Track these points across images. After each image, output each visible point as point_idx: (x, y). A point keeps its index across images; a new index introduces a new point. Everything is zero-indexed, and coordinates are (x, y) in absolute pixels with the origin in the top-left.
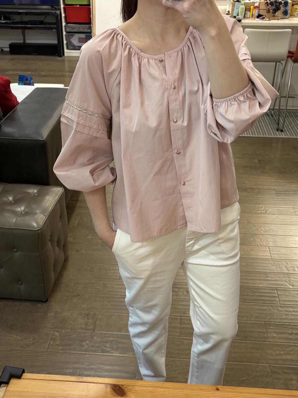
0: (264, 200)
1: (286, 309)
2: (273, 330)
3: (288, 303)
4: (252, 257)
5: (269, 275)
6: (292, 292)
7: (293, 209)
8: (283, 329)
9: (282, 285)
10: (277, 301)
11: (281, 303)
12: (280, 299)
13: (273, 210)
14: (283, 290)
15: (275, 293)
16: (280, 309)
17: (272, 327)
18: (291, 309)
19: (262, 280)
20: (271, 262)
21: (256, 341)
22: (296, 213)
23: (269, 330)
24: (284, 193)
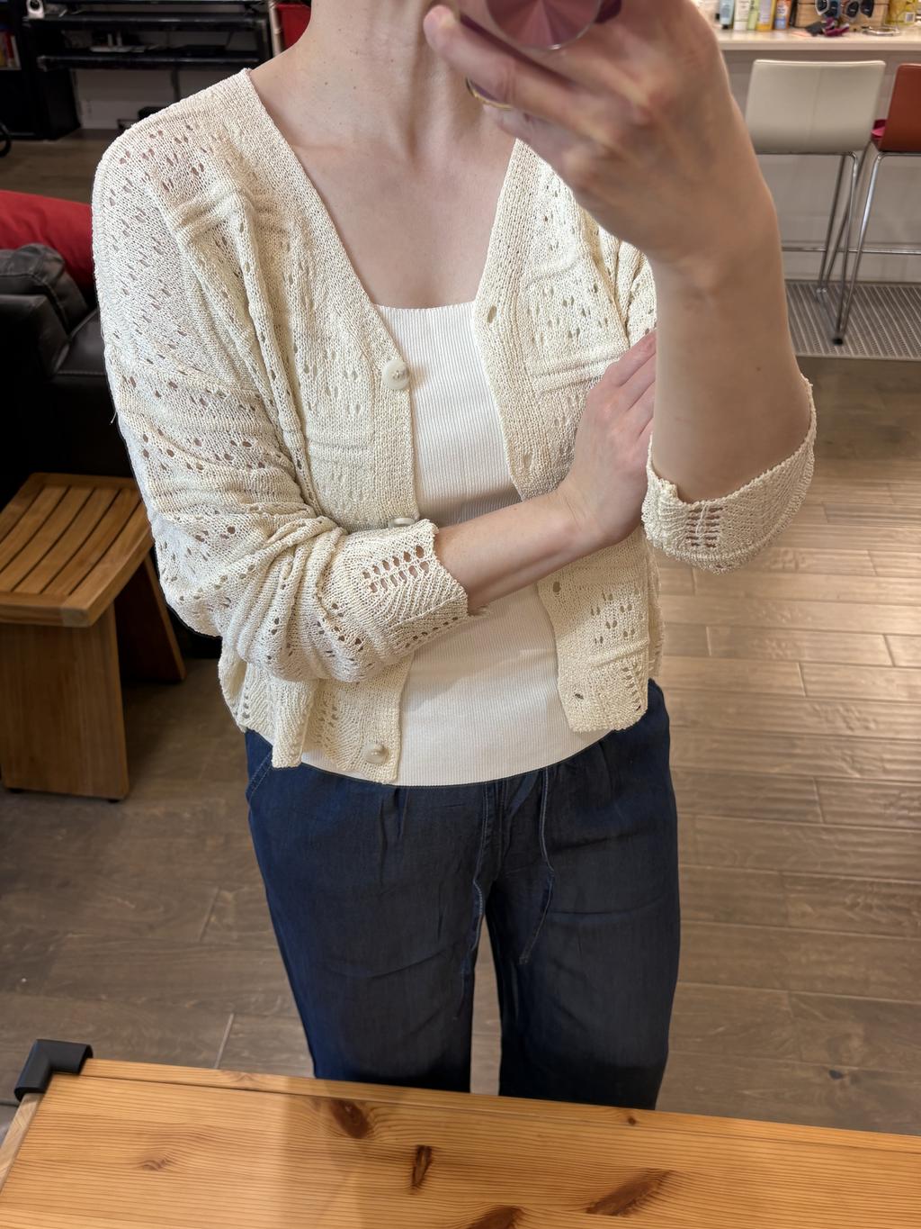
0: (794, 533)
1: (841, 837)
2: (802, 895)
3: (847, 820)
4: (753, 690)
5: (798, 742)
6: (857, 789)
7: (868, 558)
8: (831, 892)
9: (832, 769)
10: (817, 815)
11: (829, 818)
12: (826, 808)
13: (814, 562)
15: (812, 792)
16: (825, 837)
17: (800, 888)
18: (854, 839)
19: (778, 754)
20: (807, 705)
21: (757, 924)
22: (879, 570)
23: (793, 896)
24: (848, 513)
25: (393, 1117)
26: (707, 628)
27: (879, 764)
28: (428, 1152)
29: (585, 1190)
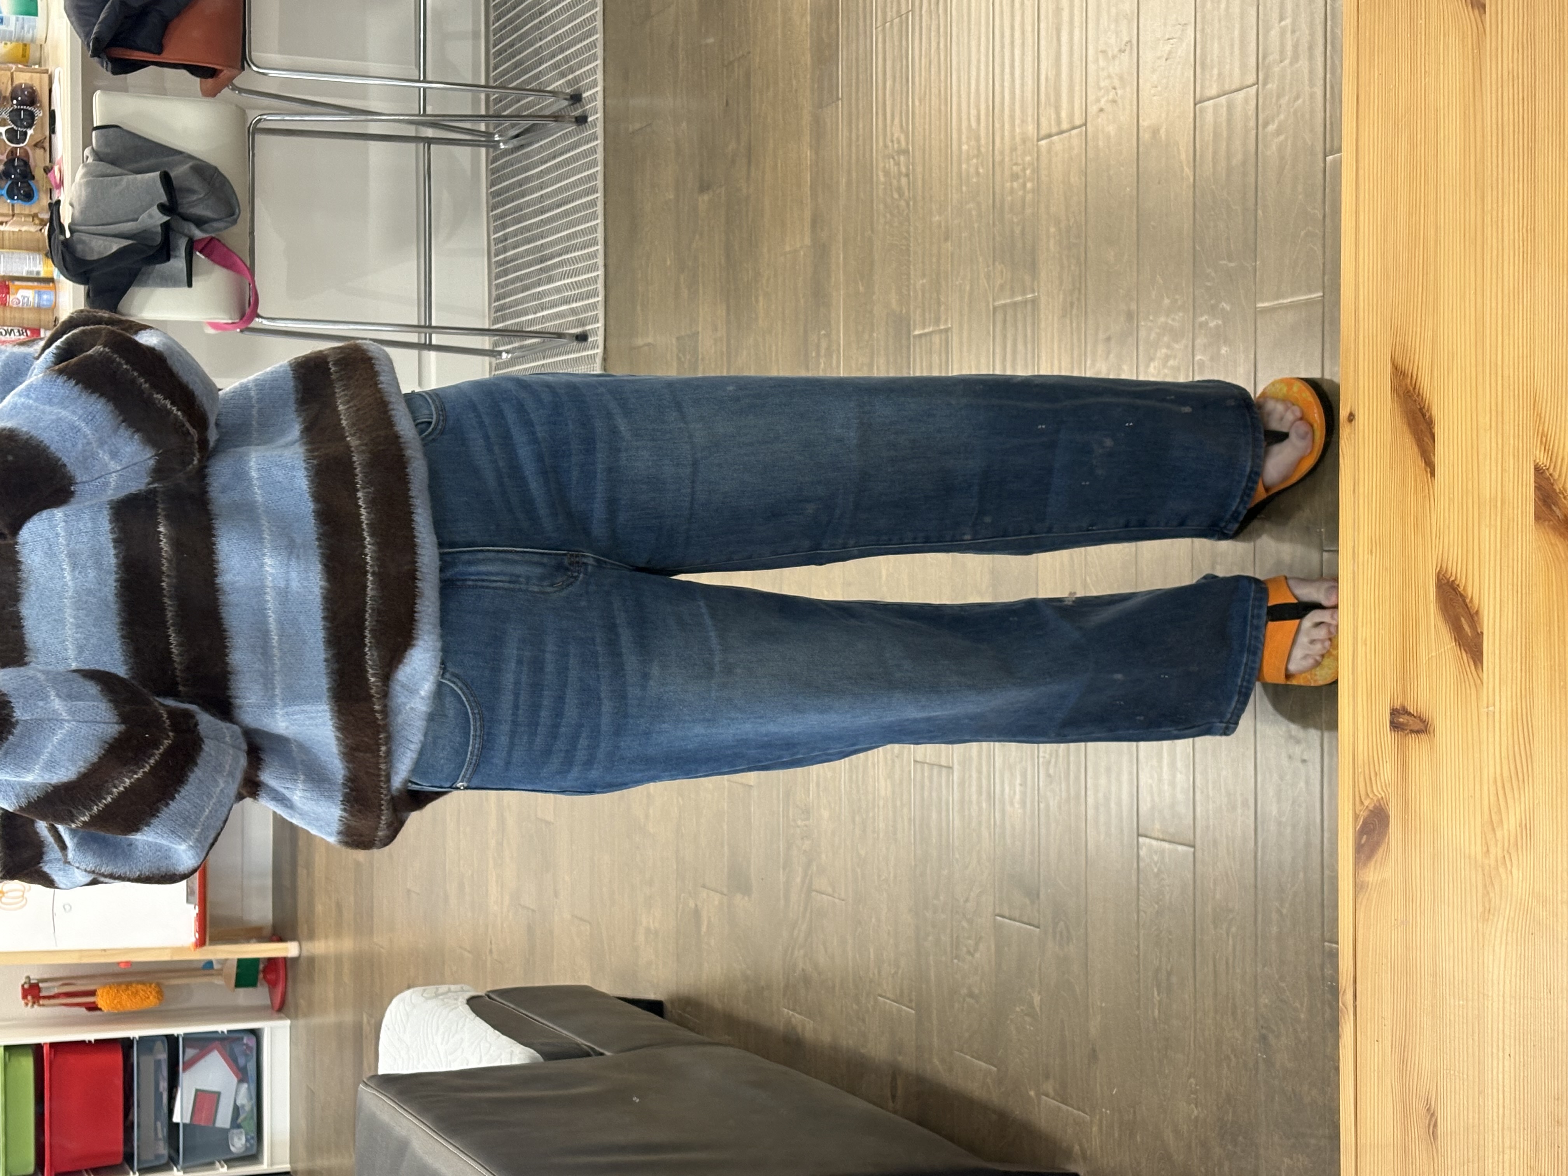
0: (858, 159)
4: (1081, 218)
7: (888, 24)
10: (1246, 100)
12: (1237, 84)
13: (897, 121)
14: (1203, 68)
15: (1217, 108)
16: (1276, 85)
25: (1367, 772)
28: (1394, 713)
29: (1416, 480)
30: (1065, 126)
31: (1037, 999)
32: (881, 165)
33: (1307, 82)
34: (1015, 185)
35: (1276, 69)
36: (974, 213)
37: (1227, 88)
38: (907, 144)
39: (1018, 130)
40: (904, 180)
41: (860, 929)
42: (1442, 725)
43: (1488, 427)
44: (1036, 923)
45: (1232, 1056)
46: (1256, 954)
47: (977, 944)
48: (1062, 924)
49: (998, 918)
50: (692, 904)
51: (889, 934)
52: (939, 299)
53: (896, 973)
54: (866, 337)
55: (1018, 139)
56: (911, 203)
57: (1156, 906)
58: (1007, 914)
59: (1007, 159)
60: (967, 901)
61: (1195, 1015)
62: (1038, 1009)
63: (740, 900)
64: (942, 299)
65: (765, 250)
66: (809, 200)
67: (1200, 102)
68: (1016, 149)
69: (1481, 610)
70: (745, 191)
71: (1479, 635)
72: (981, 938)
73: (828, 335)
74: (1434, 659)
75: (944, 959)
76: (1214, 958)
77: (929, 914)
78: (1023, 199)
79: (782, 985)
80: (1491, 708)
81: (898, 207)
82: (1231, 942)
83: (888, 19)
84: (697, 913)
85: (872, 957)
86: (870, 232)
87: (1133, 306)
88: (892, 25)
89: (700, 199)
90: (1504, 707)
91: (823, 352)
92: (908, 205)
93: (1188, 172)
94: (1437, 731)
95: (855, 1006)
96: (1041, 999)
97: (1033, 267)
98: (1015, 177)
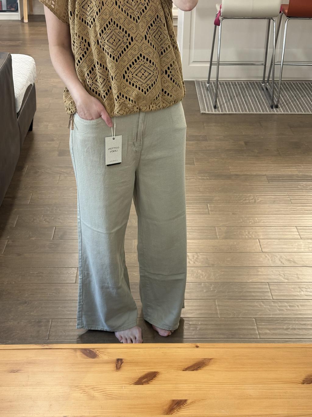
0: (253, 188)
1: (280, 304)
2: (264, 326)
3: (283, 298)
4: (238, 251)
5: (259, 270)
6: (286, 286)
7: (288, 196)
8: (277, 324)
9: (275, 279)
10: (269, 296)
11: (274, 298)
12: (273, 294)
13: (263, 199)
14: (277, 285)
16: (273, 305)
17: (263, 324)
19: (251, 275)
20: (263, 255)
22: (292, 201)
23: (260, 327)
24: (278, 179)
25: (106, 352)
26: (216, 227)
27: (296, 276)
28: (121, 360)
29: (182, 365)
30: (262, 246)
31: (33, 239)
32: (252, 195)
33: (273, 313)
34: (247, 233)
35: (276, 305)
36: (240, 221)
37: (272, 291)
38: (257, 202)
39: (261, 233)
40: (248, 201)
41: (50, 188)
42: (118, 373)
43: (196, 386)
44: (54, 239)
45: (20, 294)
46: (48, 300)
47: (48, 222)
48: (54, 246)
49: (55, 228)
50: (55, 139)
51: (50, 196)
52: (217, 211)
53: (39, 199)
54: (207, 190)
55: (258, 234)
56: (242, 203)
57: (59, 273)
58: (56, 230)
59: (253, 230)
60: (59, 219)
61: (31, 283)
62: (31, 239)
63: (56, 153)
64: (217, 212)
65: (229, 161)
66: (243, 174)
67: (268, 284)
68: (256, 233)
69: (148, 384)
70: (245, 155)
71: (142, 384)
72: (49, 223)
73: (207, 179)
74: (136, 371)
75: (43, 212)
76: (46, 289)
77: (55, 208)
78: (243, 235)
79: (34, 165)
80: (124, 387)
81: (241, 200)
82: (51, 293)
83: (290, 197)
84: (53, 140)
85: (43, 192)
86: (234, 191)
87: (215, 266)
88: (288, 198)
89: (242, 142)
90: (124, 391)
91: (203, 177)
92: (241, 202)
93: (251, 281)
94: (117, 372)
95: (29, 187)
96: (33, 240)
97: (226, 238)
98: (249, 233)
